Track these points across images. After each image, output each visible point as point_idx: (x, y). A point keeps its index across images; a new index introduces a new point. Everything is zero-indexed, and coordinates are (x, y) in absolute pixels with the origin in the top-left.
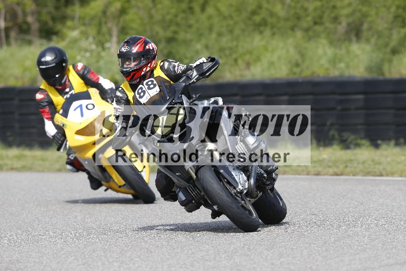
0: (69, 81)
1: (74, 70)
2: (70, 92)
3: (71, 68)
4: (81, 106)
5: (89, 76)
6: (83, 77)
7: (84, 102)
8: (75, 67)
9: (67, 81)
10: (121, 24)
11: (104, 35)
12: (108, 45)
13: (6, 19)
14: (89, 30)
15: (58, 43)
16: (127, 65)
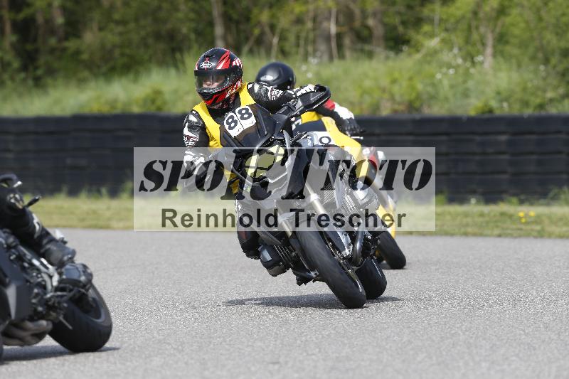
10: (498, 30)
11: (474, 45)
12: (479, 58)
13: (337, 22)
14: (453, 37)
15: (410, 55)
16: (209, 85)
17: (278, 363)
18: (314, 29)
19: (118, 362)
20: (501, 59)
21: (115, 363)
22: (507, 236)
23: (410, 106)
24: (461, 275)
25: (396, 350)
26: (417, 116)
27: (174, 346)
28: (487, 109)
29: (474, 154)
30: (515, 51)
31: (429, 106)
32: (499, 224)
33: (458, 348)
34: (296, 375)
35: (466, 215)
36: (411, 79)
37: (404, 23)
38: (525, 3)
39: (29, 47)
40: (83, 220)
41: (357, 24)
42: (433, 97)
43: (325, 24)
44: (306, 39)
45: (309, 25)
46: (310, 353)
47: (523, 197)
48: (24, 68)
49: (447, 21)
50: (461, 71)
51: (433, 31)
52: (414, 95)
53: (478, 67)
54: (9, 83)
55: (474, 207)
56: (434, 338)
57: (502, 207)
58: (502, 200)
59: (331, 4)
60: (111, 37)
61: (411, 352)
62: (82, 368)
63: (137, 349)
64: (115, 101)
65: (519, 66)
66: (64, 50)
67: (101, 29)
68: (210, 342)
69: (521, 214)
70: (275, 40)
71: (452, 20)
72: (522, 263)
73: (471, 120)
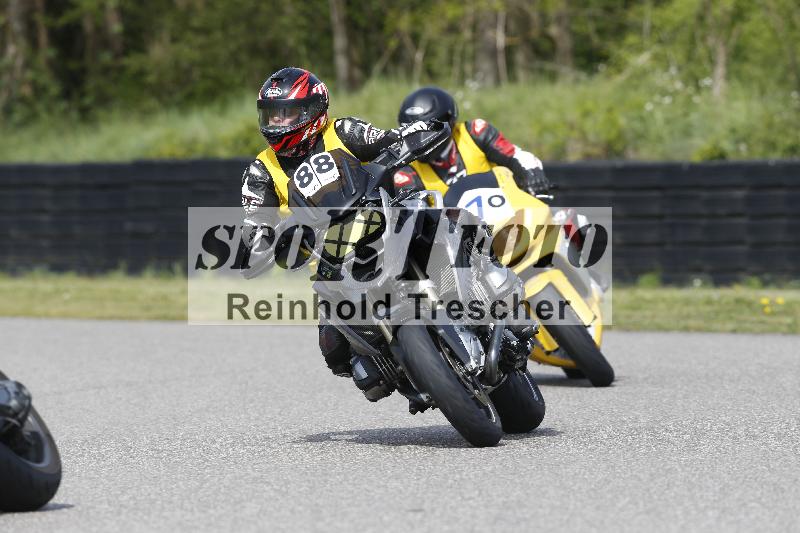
0: (458, 152)
1: (469, 132)
2: (457, 174)
3: (462, 128)
4: (478, 200)
5: (494, 144)
6: (483, 145)
7: (485, 193)
8: (469, 127)
9: (454, 152)
10: (733, 41)
11: (699, 62)
12: (707, 82)
13: (507, 31)
14: (669, 52)
15: (608, 77)
16: (276, 122)
17: (420, 510)
18: (474, 40)
19: (195, 509)
20: (736, 83)
21: (192, 510)
22: (745, 331)
23: (609, 149)
24: (679, 386)
25: (587, 492)
26: (618, 163)
27: (275, 487)
28: (716, 154)
29: (699, 216)
30: (757, 72)
31: (636, 149)
32: (733, 315)
33: (675, 489)
34: (446, 528)
35: (687, 302)
36: (610, 110)
37: (600, 32)
38: (772, 4)
39: (73, 65)
40: (148, 308)
41: (534, 33)
42: (641, 136)
43: (489, 34)
44: (463, 55)
45: (467, 34)
46: (467, 496)
47: (767, 276)
48: (66, 95)
49: (660, 29)
50: (680, 99)
51: (642, 43)
52: (613, 134)
53: (704, 93)
54: (44, 116)
55: (699, 292)
56: (642, 476)
57: (738, 291)
58: (737, 281)
59: (498, 5)
60: (188, 52)
61: (609, 496)
62: (145, 517)
63: (222, 490)
64: (194, 141)
65: (763, 92)
66: (122, 69)
67: (174, 40)
68: (326, 481)
69: (765, 301)
70: (419, 56)
71: (668, 28)
72: (765, 371)
73: (694, 169)
